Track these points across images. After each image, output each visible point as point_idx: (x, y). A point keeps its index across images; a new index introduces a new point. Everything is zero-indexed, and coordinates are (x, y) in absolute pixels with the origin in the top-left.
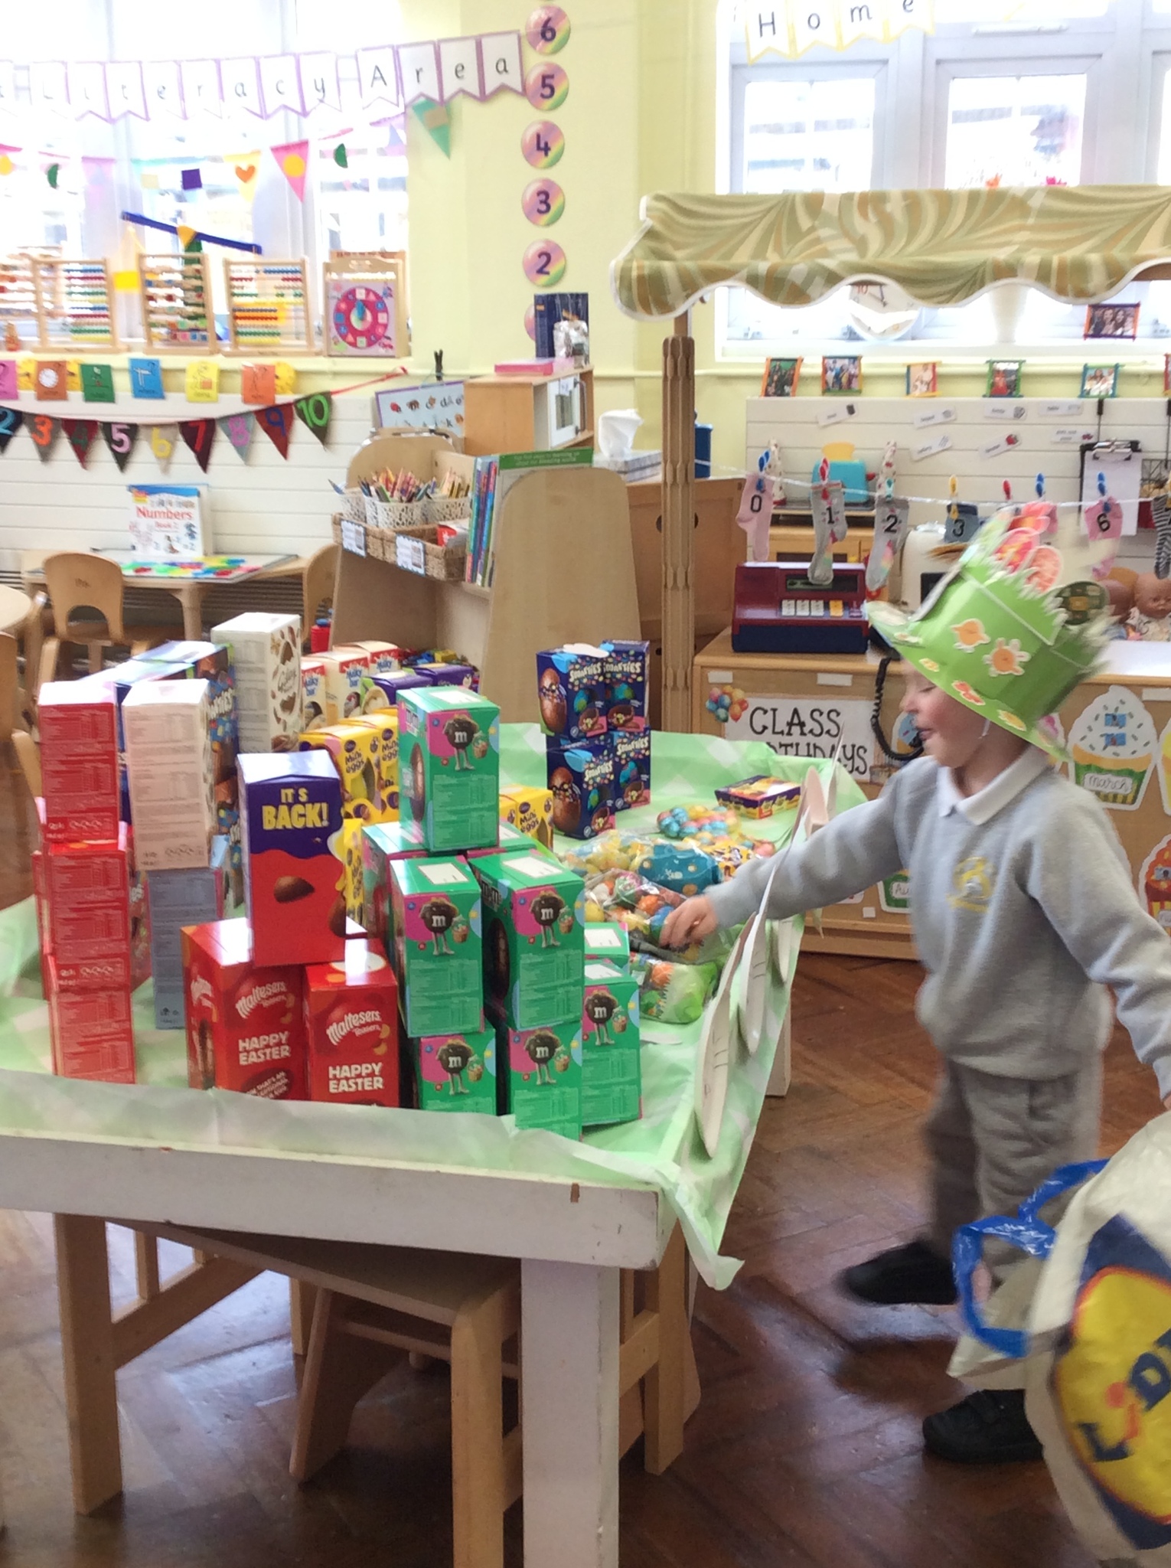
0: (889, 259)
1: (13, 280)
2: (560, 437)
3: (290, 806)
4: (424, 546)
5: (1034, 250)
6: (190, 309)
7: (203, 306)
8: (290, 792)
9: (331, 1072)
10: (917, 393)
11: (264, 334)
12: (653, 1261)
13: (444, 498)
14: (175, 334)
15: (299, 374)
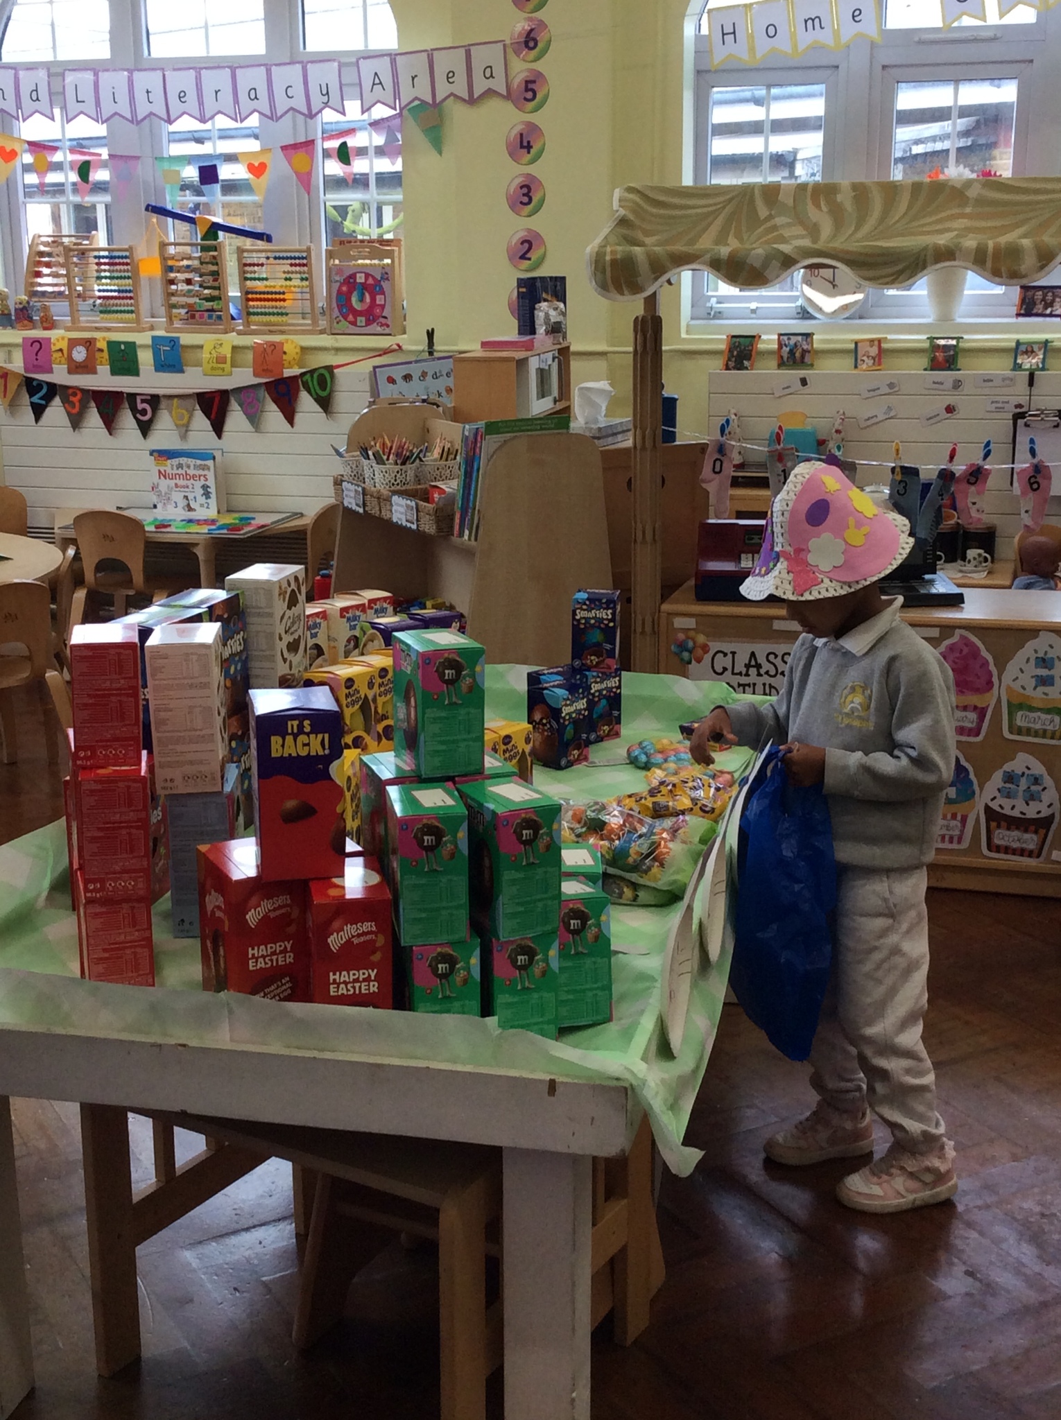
0: (838, 244)
1: (48, 265)
2: (540, 407)
3: (295, 736)
4: (417, 504)
5: (971, 235)
6: (206, 291)
7: (219, 288)
8: (295, 723)
9: (332, 977)
10: (864, 367)
11: (274, 314)
12: (623, 1151)
13: (435, 460)
14: (192, 314)
15: (304, 350)
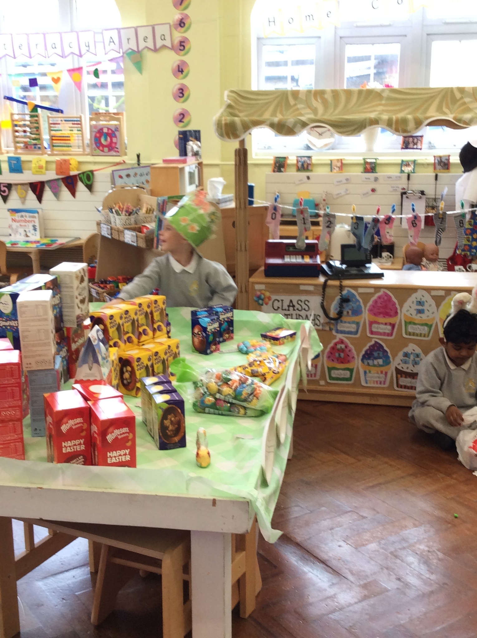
0: (327, 117)
2: (190, 189)
4: (136, 234)
5: (385, 113)
6: (33, 136)
7: (39, 134)
9: (109, 454)
10: (335, 171)
11: (65, 146)
12: (247, 531)
13: (144, 214)
14: (27, 146)
15: (80, 163)
